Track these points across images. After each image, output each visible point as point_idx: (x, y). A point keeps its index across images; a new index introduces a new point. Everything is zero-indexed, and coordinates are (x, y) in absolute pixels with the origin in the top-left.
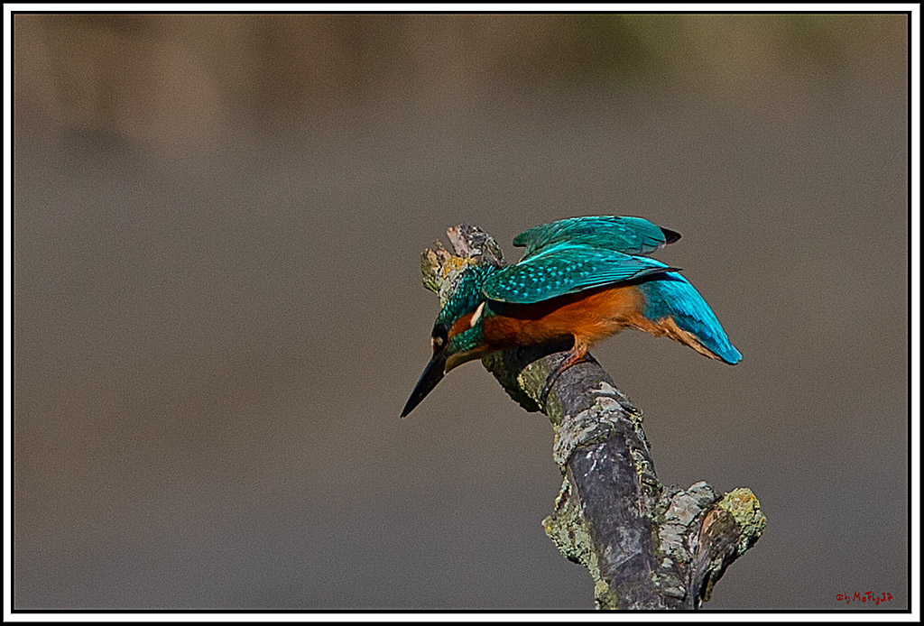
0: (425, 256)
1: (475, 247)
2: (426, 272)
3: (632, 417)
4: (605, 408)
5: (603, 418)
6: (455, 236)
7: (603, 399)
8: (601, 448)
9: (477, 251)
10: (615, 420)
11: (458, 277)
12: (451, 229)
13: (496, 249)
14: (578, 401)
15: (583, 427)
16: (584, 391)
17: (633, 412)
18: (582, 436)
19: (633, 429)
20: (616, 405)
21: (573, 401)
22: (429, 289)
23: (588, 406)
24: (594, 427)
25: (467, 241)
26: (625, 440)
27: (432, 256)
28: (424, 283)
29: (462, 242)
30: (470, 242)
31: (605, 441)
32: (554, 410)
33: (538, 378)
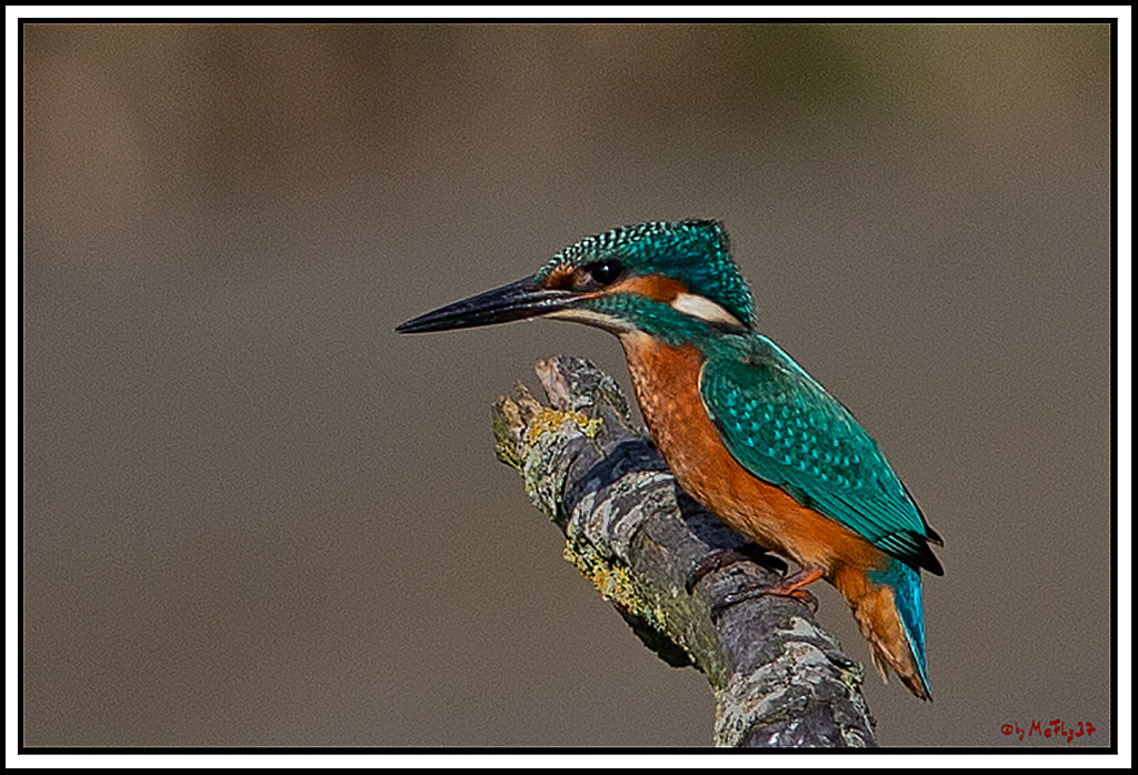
0: (499, 408)
1: (582, 393)
2: (500, 435)
3: (846, 674)
4: (801, 661)
5: (797, 678)
6: (548, 375)
7: (796, 645)
8: (793, 727)
9: (585, 400)
10: (817, 680)
11: (554, 444)
12: (543, 363)
13: (617, 396)
14: (756, 647)
15: (764, 692)
16: (764, 631)
17: (846, 667)
18: (762, 706)
19: (847, 695)
20: (817, 656)
21: (746, 648)
22: (506, 463)
23: (772, 657)
24: (781, 691)
25: (569, 384)
26: (832, 713)
27: (511, 409)
28: (498, 454)
29: (559, 386)
30: (575, 384)
31: (800, 715)
32: (714, 665)
33: (689, 612)
